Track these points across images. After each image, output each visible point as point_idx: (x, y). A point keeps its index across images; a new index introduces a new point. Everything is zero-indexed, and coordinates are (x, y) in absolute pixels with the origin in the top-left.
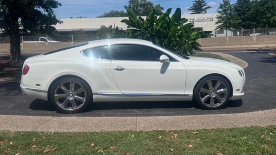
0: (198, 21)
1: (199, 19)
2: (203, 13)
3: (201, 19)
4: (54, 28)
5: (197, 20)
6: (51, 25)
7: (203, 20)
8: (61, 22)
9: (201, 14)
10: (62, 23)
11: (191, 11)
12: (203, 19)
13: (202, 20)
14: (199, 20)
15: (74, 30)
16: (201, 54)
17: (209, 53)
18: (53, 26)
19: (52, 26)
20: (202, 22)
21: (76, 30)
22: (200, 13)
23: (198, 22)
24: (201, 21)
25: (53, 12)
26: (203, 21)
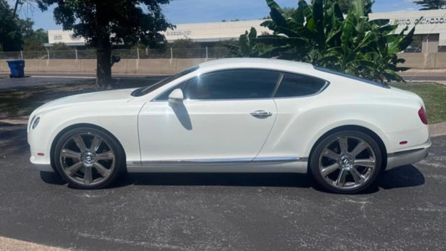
0: (432, 23)
1: (433, 19)
2: (442, 9)
3: (437, 19)
4: (162, 37)
5: (429, 20)
6: (158, 32)
7: (442, 21)
8: (172, 27)
9: (440, 10)
10: (174, 28)
11: (420, 5)
12: (442, 19)
13: (439, 20)
14: (432, 21)
15: (222, 41)
16: (420, 83)
17: (438, 82)
18: (162, 33)
19: (159, 34)
20: (439, 24)
21: (224, 40)
22: (437, 8)
23: (430, 24)
24: (437, 23)
25: (161, 9)
26: (441, 23)
